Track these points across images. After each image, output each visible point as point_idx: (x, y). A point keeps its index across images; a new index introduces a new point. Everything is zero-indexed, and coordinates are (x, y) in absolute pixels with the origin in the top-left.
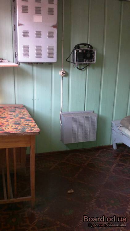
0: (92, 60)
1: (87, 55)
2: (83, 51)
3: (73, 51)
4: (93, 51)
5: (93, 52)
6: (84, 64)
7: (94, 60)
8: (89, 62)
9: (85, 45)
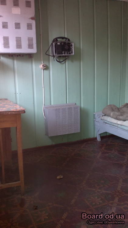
0: (71, 52)
1: (65, 48)
2: (61, 43)
3: (52, 44)
4: (70, 43)
5: (70, 45)
6: (63, 56)
7: (72, 53)
8: (68, 54)
9: (63, 38)
